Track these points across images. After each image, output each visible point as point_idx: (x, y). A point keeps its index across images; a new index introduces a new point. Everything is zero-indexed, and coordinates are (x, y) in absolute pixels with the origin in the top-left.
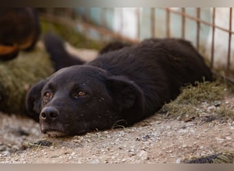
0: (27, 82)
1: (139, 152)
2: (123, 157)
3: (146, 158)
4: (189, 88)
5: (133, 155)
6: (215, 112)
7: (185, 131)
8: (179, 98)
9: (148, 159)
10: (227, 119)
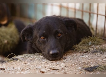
0: (6, 39)
1: (61, 64)
2: (53, 66)
3: (64, 66)
4: (85, 39)
5: (58, 65)
6: (98, 49)
7: (83, 56)
8: (80, 43)
9: (65, 67)
10: (104, 52)
